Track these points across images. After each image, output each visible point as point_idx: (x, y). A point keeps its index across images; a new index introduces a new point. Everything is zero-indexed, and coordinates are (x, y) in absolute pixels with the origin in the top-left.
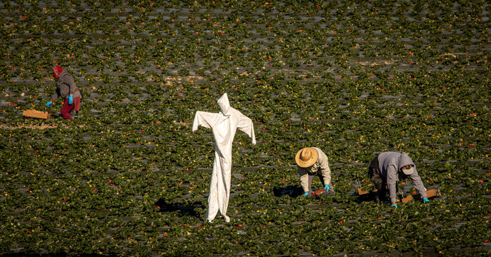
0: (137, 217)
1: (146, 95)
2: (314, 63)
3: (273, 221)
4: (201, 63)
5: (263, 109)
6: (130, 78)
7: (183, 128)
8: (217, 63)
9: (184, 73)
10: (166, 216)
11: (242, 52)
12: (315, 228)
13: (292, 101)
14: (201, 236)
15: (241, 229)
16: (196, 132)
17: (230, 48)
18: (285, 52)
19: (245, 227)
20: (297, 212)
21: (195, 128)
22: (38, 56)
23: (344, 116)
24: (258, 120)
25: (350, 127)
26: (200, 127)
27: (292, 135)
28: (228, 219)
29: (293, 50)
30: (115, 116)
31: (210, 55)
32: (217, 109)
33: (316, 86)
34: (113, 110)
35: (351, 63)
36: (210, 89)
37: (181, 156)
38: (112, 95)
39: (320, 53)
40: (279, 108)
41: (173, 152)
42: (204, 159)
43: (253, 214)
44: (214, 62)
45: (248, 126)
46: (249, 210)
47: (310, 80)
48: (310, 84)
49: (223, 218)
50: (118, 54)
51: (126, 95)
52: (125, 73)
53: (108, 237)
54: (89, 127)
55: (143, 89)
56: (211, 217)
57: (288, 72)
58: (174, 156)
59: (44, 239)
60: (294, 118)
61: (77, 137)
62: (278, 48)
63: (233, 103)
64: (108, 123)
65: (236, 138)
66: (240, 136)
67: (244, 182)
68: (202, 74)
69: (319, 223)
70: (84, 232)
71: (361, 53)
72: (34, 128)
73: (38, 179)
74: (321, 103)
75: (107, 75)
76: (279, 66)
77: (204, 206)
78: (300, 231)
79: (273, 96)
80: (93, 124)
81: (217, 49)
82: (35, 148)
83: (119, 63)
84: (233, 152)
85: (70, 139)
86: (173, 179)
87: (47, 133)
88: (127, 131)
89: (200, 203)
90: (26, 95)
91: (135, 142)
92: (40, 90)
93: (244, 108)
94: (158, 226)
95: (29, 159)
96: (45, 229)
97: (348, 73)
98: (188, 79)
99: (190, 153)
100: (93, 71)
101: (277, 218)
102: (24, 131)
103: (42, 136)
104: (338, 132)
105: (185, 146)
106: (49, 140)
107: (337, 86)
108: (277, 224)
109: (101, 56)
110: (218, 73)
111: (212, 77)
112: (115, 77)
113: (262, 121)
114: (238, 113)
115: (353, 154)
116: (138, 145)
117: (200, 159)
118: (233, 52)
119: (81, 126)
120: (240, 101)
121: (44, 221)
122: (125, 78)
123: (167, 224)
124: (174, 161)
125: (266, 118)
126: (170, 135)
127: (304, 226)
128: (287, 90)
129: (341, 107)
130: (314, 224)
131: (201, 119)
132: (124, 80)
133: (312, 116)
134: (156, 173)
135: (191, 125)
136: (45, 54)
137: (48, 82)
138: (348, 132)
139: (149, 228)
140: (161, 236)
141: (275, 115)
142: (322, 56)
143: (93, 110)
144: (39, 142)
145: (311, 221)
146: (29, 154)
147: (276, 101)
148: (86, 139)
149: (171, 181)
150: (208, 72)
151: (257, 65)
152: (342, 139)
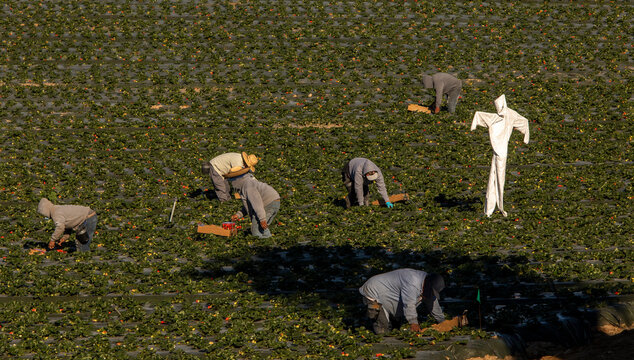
0: (419, 212)
1: (427, 96)
2: (585, 67)
3: (547, 216)
4: (479, 67)
5: (538, 110)
6: (413, 80)
7: (462, 128)
8: (495, 67)
9: (464, 76)
10: (446, 212)
11: (518, 56)
12: (588, 223)
13: (566, 102)
14: (480, 231)
15: (518, 223)
16: (475, 132)
17: (507, 52)
18: (559, 57)
19: (522, 222)
20: (571, 208)
21: (473, 127)
22: (325, 59)
23: (615, 117)
24: (534, 121)
25: (620, 128)
26: (478, 127)
27: (565, 135)
28: (506, 214)
29: (566, 55)
30: (398, 116)
31: (488, 59)
32: (494, 110)
33: (587, 89)
34: (396, 111)
35: (620, 67)
36: (489, 91)
37: (461, 155)
38: (395, 96)
39: (592, 58)
40: (553, 109)
41: (454, 150)
42: (483, 157)
43: (529, 209)
44: (492, 66)
45: (524, 126)
46: (526, 206)
47: (583, 83)
48: (582, 87)
49: (501, 213)
50: (401, 58)
51: (409, 96)
52: (408, 75)
53: (392, 230)
54: (373, 126)
55: (425, 90)
56: (490, 212)
57: (561, 76)
58: (454, 154)
59: (330, 232)
60: (568, 119)
61: (362, 136)
62: (552, 52)
63: (510, 104)
64: (391, 123)
65: (512, 137)
66: (516, 135)
67: (520, 179)
68: (480, 76)
69: (592, 218)
70: (368, 226)
71: (630, 58)
72: (321, 127)
73: (325, 175)
74: (593, 105)
75: (391, 78)
76: (553, 70)
77: (482, 201)
78: (573, 226)
79: (548, 98)
80: (377, 123)
81: (495, 53)
82: (322, 146)
83: (402, 66)
84: (509, 152)
85: (355, 138)
86: (454, 175)
87: (333, 132)
88: (409, 130)
89: (478, 199)
90: (313, 95)
91: (417, 141)
92: (327, 91)
93: (521, 110)
94: (439, 220)
95: (316, 156)
96: (331, 223)
97: (618, 77)
98: (468, 81)
99: (469, 151)
100: (377, 73)
101: (552, 214)
102: (312, 130)
103: (329, 135)
104: (609, 132)
105: (465, 145)
106: (336, 138)
107: (608, 89)
108: (551, 219)
109: (385, 59)
110: (496, 76)
111: (490, 79)
112: (399, 79)
113: (538, 122)
114: (515, 114)
115: (623, 153)
116: (420, 144)
117: (478, 157)
118: (510, 57)
119: (366, 126)
120: (516, 102)
121: (331, 216)
122: (408, 80)
123: (448, 218)
124: (454, 159)
125: (541, 119)
126: (450, 134)
127: (578, 221)
128: (561, 92)
129: (611, 108)
130: (587, 220)
131: (479, 119)
132: (406, 82)
133: (585, 117)
134: (437, 170)
135: (470, 125)
136: (332, 57)
137: (334, 84)
138: (618, 132)
139: (431, 223)
140: (442, 230)
141: (549, 116)
142: (593, 60)
143: (378, 111)
144: (326, 140)
145: (584, 217)
146: (316, 151)
147: (551, 103)
148: (371, 138)
149: (452, 178)
150: (486, 75)
151: (533, 68)
152: (613, 139)
